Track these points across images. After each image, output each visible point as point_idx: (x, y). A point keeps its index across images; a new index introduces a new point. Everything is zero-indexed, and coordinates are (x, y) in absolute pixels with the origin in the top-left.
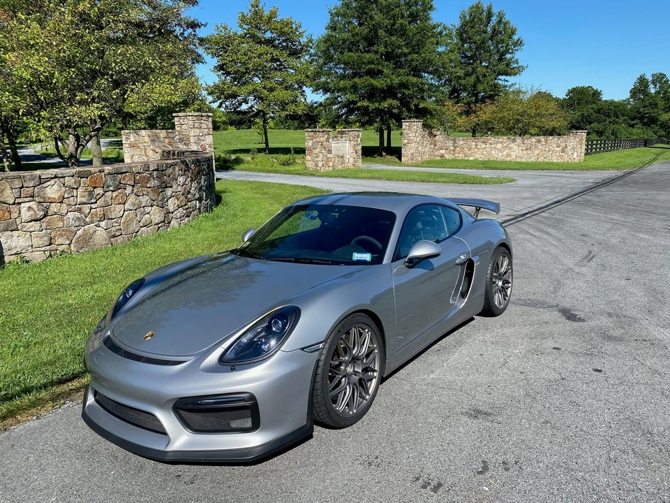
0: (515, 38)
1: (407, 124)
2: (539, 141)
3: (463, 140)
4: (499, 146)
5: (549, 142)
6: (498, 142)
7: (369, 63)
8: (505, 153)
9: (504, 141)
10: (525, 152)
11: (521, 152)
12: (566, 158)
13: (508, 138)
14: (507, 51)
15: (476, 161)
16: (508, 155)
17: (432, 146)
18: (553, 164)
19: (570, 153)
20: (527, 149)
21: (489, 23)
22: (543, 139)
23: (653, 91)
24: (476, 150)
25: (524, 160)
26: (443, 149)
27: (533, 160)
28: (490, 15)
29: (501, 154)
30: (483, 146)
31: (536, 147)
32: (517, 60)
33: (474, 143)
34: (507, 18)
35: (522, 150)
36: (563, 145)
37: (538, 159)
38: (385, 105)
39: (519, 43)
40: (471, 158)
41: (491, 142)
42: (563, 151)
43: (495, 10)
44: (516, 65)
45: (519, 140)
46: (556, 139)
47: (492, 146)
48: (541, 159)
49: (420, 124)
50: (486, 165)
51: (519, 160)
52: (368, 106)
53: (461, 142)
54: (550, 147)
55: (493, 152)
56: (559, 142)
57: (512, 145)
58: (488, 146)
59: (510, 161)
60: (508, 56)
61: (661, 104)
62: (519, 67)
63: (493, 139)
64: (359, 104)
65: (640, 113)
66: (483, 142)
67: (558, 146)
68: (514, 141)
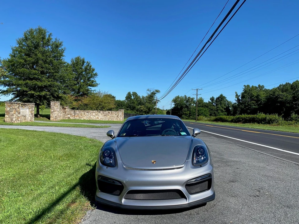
0: (94, 72)
1: (53, 103)
2: (109, 113)
3: (78, 111)
4: (94, 114)
5: (113, 113)
6: (93, 112)
7: (34, 75)
8: (96, 117)
9: (96, 112)
10: (104, 117)
11: (102, 117)
12: (119, 120)
14: (91, 77)
15: (84, 120)
16: (98, 118)
17: (64, 113)
18: (114, 121)
19: (120, 117)
20: (105, 116)
21: (83, 65)
22: (110, 112)
23: (133, 98)
24: (84, 116)
25: (104, 120)
26: (69, 115)
27: (107, 120)
28: (83, 62)
29: (95, 117)
30: (87, 114)
31: (108, 115)
32: (95, 81)
33: (83, 113)
34: (91, 64)
36: (117, 114)
38: (43, 93)
39: (96, 75)
40: (82, 119)
42: (117, 117)
43: (86, 61)
44: (95, 83)
45: (101, 112)
46: (115, 112)
47: (91, 114)
48: (110, 120)
49: (59, 103)
50: (89, 121)
51: (102, 120)
52: (34, 93)
53: (78, 112)
54: (113, 115)
55: (91, 117)
57: (99, 114)
58: (89, 114)
59: (98, 120)
60: (92, 79)
61: (136, 103)
62: (96, 84)
63: (91, 111)
64: (29, 92)
66: (87, 112)
67: (116, 115)
68: (100, 112)
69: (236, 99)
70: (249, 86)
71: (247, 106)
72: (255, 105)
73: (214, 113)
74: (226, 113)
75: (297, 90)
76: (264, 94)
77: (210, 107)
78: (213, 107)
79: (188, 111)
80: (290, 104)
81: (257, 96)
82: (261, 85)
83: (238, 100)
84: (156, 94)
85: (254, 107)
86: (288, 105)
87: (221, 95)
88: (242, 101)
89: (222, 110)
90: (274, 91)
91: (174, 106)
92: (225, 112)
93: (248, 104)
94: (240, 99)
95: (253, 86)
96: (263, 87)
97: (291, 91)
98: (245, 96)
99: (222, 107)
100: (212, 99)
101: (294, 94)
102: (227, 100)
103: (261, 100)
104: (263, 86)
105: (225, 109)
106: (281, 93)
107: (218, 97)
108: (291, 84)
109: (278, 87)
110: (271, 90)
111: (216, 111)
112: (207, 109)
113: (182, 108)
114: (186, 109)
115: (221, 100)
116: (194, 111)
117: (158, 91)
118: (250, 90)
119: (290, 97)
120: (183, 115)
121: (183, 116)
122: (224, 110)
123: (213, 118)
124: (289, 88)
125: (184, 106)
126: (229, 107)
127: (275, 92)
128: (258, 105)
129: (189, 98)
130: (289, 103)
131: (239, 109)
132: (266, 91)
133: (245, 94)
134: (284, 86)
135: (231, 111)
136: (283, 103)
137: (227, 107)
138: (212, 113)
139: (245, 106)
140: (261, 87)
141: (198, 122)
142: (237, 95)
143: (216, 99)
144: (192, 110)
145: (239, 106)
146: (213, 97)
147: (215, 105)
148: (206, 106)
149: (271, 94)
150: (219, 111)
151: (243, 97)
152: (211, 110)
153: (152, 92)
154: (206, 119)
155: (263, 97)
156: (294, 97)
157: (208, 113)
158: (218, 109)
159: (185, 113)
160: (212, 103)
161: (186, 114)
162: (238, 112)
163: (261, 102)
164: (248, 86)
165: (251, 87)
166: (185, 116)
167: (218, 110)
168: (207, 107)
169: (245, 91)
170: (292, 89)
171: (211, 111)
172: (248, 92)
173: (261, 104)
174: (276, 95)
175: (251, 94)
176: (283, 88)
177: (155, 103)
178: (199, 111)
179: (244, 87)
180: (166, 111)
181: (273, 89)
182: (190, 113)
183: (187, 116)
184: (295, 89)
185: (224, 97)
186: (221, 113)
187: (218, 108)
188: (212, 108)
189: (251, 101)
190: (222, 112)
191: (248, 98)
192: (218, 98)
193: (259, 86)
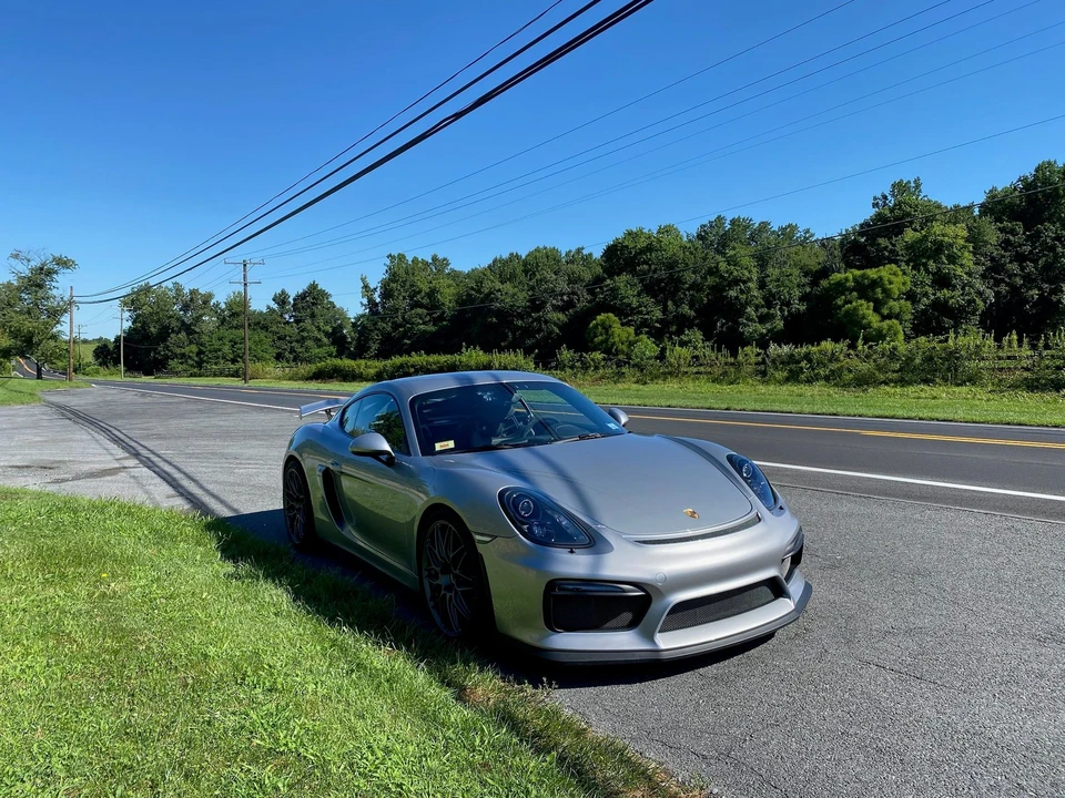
69: (365, 301)
70: (404, 256)
71: (400, 326)
72: (424, 323)
73: (292, 351)
74: (333, 349)
75: (538, 277)
76: (449, 286)
77: (274, 328)
78: (287, 327)
79: (191, 342)
80: (522, 319)
81: (432, 293)
82: (440, 257)
83: (372, 304)
84: (56, 272)
85: (422, 327)
86: (520, 323)
87: (313, 287)
88: (384, 307)
89: (320, 340)
90: (478, 277)
91: (130, 323)
92: (329, 345)
93: (403, 318)
94: (378, 300)
95: (415, 260)
96: (445, 262)
97: (522, 277)
98: (391, 290)
99: (319, 329)
100: (281, 299)
101: (532, 288)
102: (332, 303)
103: (443, 304)
104: (445, 259)
105: (327, 334)
106: (498, 285)
107: (301, 291)
108: (524, 257)
109: (489, 267)
110: (468, 276)
111: (297, 341)
112: (265, 333)
113: (165, 333)
114: (183, 335)
115: (313, 304)
116: (217, 344)
117: (64, 263)
118: (407, 273)
119: (522, 299)
120: (170, 362)
121: (173, 363)
122: (325, 340)
123: (304, 369)
124: (519, 271)
125: (175, 324)
126: (341, 327)
127: (481, 283)
128: (435, 321)
129: (193, 292)
130: (521, 316)
131: (376, 336)
132: (455, 275)
133: (394, 285)
134: (505, 263)
135: (350, 343)
136: (505, 316)
137: (334, 329)
138: (285, 350)
139: (396, 326)
140: (439, 264)
141: (252, 383)
142: (366, 287)
143: (295, 300)
144: (207, 339)
145: (375, 324)
146: (283, 292)
147: (292, 320)
148: (259, 323)
149: (472, 289)
150: (309, 343)
151: (387, 293)
152: (279, 338)
153: (33, 264)
154: (279, 372)
155: (448, 296)
156: (532, 301)
157: (271, 350)
158: (305, 334)
159: (178, 351)
160: (281, 316)
161: (183, 355)
162: (374, 347)
163: (444, 312)
164: (402, 257)
165: (410, 262)
166: (182, 363)
167: (303, 338)
168: (265, 328)
169: (393, 276)
170: (526, 272)
171: (278, 343)
172: (400, 278)
173: (441, 318)
174: (487, 291)
175: (412, 286)
176: (503, 269)
177: (55, 314)
178: (236, 343)
179: (388, 262)
180: (94, 347)
181: (473, 270)
182: (200, 353)
183: (190, 362)
184: (534, 274)
185: (324, 294)
186: (317, 350)
187: (302, 331)
188: (282, 333)
189: (412, 309)
190: (319, 347)
191: (404, 298)
192: (302, 297)
193: (435, 259)
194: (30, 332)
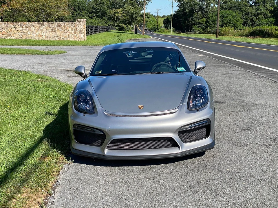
2: (60, 26)
4: (33, 29)
5: (66, 26)
6: (31, 25)
8: (37, 34)
9: (36, 25)
10: (51, 33)
12: (77, 39)
13: (39, 23)
15: (16, 40)
16: (40, 35)
18: (69, 41)
19: (79, 34)
20: (52, 31)
22: (61, 24)
24: (16, 32)
25: (51, 39)
27: (57, 39)
29: (34, 35)
30: (21, 28)
31: (58, 30)
33: (13, 26)
35: (49, 32)
36: (75, 28)
37: (60, 38)
40: (13, 38)
41: (27, 26)
42: (75, 33)
45: (46, 24)
46: (70, 25)
47: (28, 29)
48: (62, 39)
50: (26, 42)
51: (47, 39)
53: (3, 25)
54: (67, 30)
55: (29, 33)
56: (72, 26)
57: (42, 28)
58: (24, 28)
59: (42, 40)
63: (27, 23)
65: (95, 9)
66: (21, 26)
67: (72, 29)
68: (43, 25)
73: (252, 20)
74: (273, 20)
77: (244, 9)
78: (250, 8)
79: (203, 17)
89: (266, 14)
91: (178, 8)
92: (271, 18)
99: (267, 9)
105: (271, 12)
111: (255, 16)
112: (239, 12)
113: (192, 11)
114: (200, 13)
116: (215, 17)
120: (194, 26)
121: (195, 27)
122: (269, 15)
123: (248, 29)
125: (197, 8)
138: (248, 20)
141: (220, 38)
144: (211, 15)
147: (254, 4)
148: (236, 6)
150: (261, 16)
152: (246, 14)
154: (235, 32)
157: (240, 20)
158: (259, 12)
159: (197, 21)
161: (199, 23)
166: (198, 27)
167: (258, 14)
168: (239, 9)
171: (245, 17)
177: (142, 5)
178: (224, 17)
180: (163, 19)
182: (207, 22)
183: (202, 26)
186: (264, 20)
187: (258, 10)
188: (247, 11)
190: (266, 18)
194: (132, 13)
